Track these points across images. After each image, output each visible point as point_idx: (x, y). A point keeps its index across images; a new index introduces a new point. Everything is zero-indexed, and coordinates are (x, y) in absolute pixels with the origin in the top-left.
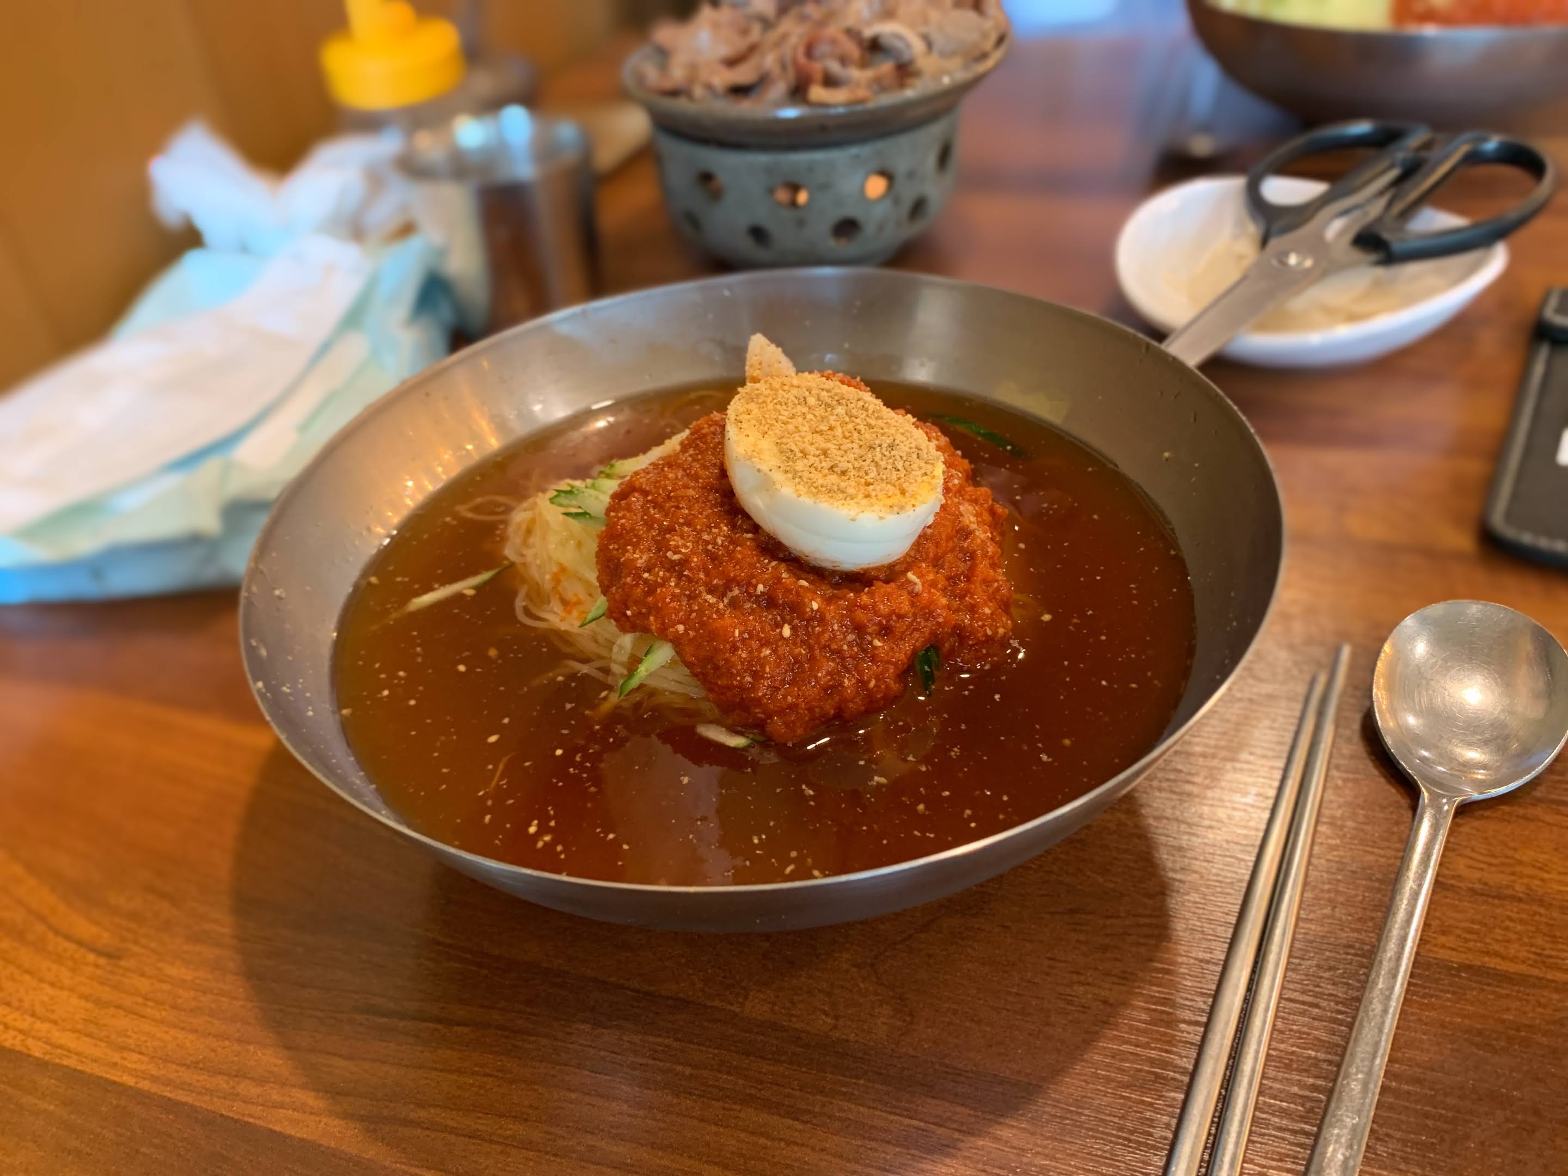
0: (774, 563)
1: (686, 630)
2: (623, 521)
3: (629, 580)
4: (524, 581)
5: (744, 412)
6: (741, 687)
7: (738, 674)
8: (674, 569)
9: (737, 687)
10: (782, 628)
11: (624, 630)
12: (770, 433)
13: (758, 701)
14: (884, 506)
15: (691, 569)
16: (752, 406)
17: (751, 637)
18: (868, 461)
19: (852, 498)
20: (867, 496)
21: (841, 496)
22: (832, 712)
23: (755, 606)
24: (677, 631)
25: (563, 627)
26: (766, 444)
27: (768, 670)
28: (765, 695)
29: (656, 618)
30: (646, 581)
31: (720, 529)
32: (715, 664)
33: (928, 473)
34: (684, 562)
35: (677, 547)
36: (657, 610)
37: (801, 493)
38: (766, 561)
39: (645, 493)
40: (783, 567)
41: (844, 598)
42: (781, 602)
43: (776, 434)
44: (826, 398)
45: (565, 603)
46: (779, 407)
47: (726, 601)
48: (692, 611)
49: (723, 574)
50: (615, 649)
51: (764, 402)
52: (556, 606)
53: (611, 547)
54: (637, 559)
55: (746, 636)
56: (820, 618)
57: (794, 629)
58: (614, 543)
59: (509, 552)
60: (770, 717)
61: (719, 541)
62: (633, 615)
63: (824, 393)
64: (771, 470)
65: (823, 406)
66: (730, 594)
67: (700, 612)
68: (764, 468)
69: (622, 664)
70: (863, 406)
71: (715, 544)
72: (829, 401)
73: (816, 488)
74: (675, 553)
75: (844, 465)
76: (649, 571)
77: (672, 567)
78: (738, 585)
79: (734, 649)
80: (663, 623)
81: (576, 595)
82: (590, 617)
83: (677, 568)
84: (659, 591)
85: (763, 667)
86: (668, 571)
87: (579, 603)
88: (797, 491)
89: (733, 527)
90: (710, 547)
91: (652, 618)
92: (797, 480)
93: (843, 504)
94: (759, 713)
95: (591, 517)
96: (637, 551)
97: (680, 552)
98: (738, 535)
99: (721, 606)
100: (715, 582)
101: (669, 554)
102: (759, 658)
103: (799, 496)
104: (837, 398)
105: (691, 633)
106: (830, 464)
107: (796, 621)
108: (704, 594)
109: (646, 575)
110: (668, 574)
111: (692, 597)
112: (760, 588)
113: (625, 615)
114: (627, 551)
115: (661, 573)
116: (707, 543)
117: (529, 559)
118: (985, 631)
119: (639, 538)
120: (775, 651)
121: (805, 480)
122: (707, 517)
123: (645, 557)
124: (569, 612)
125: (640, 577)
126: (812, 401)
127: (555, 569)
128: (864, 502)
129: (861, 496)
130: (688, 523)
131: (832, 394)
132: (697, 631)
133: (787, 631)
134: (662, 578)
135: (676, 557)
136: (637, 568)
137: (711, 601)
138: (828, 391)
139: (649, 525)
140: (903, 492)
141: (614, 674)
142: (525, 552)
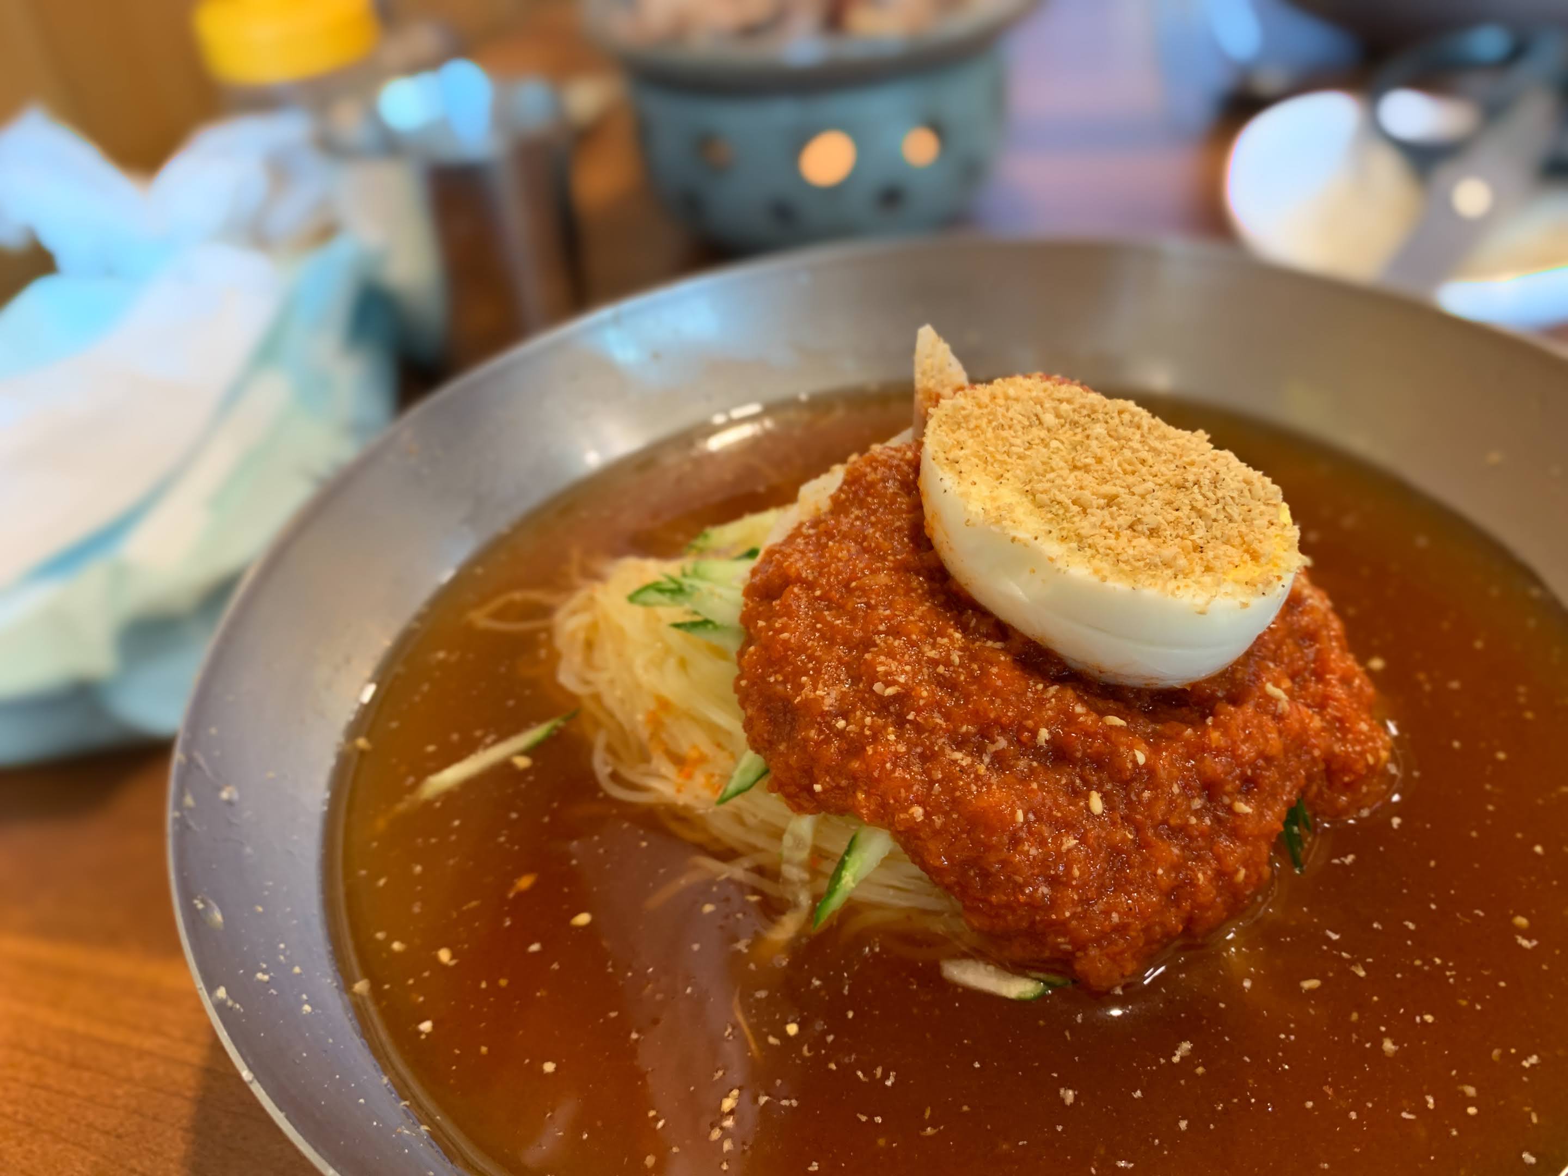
0: (1053, 689)
1: (927, 815)
2: (785, 635)
3: (813, 733)
4: (597, 724)
5: (953, 446)
6: (1034, 905)
7: (1027, 884)
8: (888, 711)
9: (1027, 904)
10: (1087, 798)
11: (799, 809)
12: (1007, 475)
13: (1062, 927)
14: (1236, 582)
15: (919, 711)
16: (962, 435)
17: (1039, 819)
18: (1186, 510)
19: (1186, 576)
20: (1208, 569)
21: (1170, 572)
22: (1181, 928)
23: (1035, 764)
24: (913, 818)
25: (682, 800)
26: (1008, 495)
27: (1076, 873)
28: (1074, 915)
29: (868, 794)
30: (841, 734)
31: (950, 637)
32: (981, 869)
33: (1275, 521)
34: (904, 698)
35: (887, 674)
36: (872, 784)
37: (1106, 573)
38: (1040, 686)
39: (810, 586)
40: (1070, 694)
41: (1177, 737)
42: (1079, 755)
43: (1016, 477)
44: (1071, 413)
45: (678, 760)
46: (1005, 434)
47: (987, 759)
48: (932, 783)
49: (976, 716)
50: (787, 840)
51: (977, 427)
52: (667, 768)
53: (772, 679)
54: (823, 698)
55: (1031, 817)
56: (1148, 775)
57: (1106, 797)
58: (776, 673)
59: (567, 678)
60: (1081, 946)
61: (956, 658)
62: (825, 791)
63: (1065, 407)
64: (1036, 538)
65: (1067, 426)
66: (992, 748)
67: (948, 780)
68: (1022, 535)
69: (801, 865)
70: (1131, 422)
71: (948, 663)
72: (1076, 418)
73: (1126, 562)
74: (888, 684)
75: (1151, 520)
76: (845, 715)
77: (882, 706)
78: (1004, 730)
79: (1015, 841)
80: (884, 805)
81: (694, 747)
82: (732, 787)
83: (892, 709)
84: (870, 750)
85: (1068, 868)
86: (878, 715)
87: (702, 759)
88: (1096, 571)
89: (965, 630)
90: (941, 669)
91: (861, 796)
92: (1089, 552)
93: (1178, 588)
94: (1065, 943)
95: (716, 627)
96: (820, 686)
97: (895, 683)
98: (978, 644)
99: (982, 769)
100: (964, 728)
101: (878, 687)
102: (1059, 855)
103: (1104, 579)
104: (1085, 412)
105: (938, 821)
106: (1130, 519)
107: (1108, 787)
108: (948, 750)
109: (841, 724)
110: (880, 722)
111: (928, 757)
112: (1044, 734)
113: (810, 791)
114: (802, 686)
115: (868, 720)
116: (934, 663)
117: (602, 687)
118: (1366, 760)
119: (819, 661)
120: (1083, 840)
121: (1101, 550)
122: (922, 618)
123: (834, 694)
124: (689, 776)
125: (831, 727)
126: (1049, 419)
127: (652, 706)
128: (1207, 579)
129: (1198, 569)
130: (894, 632)
131: (1076, 406)
132: (947, 814)
133: (1097, 804)
134: (870, 728)
135: (890, 691)
136: (823, 714)
137: (964, 763)
138: (1069, 401)
139: (830, 637)
140: (1255, 556)
141: (788, 882)
142: (591, 676)
